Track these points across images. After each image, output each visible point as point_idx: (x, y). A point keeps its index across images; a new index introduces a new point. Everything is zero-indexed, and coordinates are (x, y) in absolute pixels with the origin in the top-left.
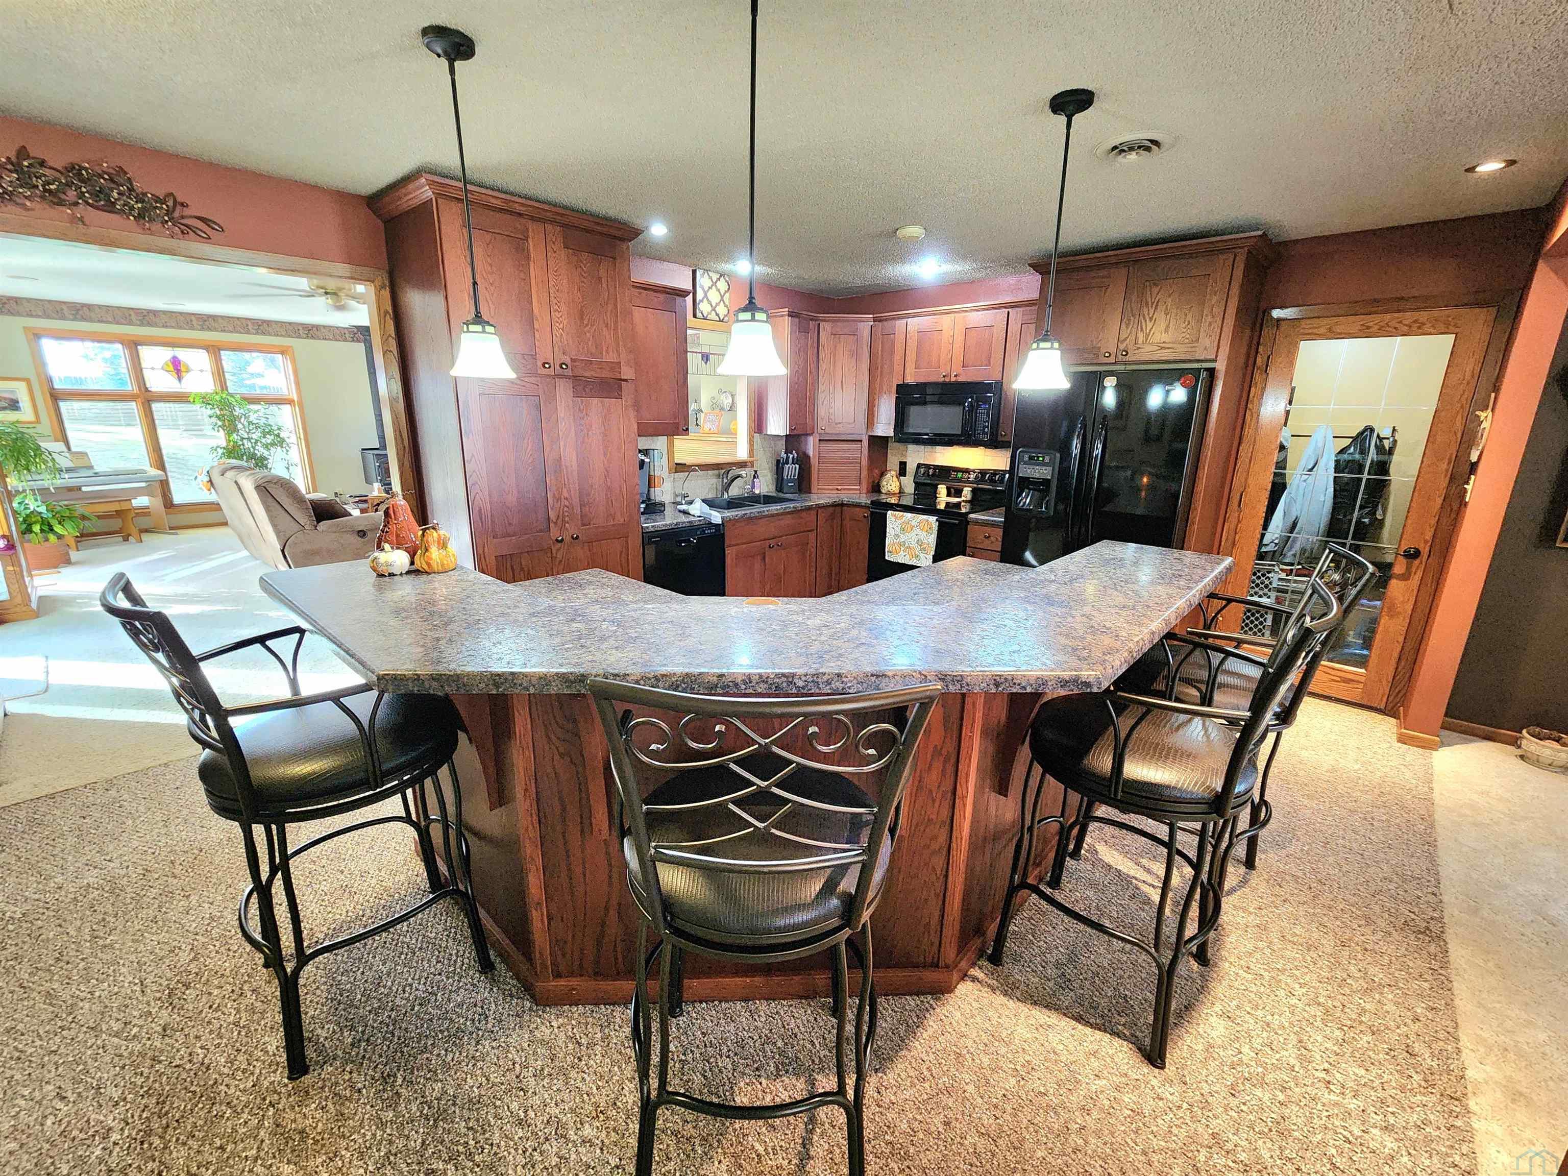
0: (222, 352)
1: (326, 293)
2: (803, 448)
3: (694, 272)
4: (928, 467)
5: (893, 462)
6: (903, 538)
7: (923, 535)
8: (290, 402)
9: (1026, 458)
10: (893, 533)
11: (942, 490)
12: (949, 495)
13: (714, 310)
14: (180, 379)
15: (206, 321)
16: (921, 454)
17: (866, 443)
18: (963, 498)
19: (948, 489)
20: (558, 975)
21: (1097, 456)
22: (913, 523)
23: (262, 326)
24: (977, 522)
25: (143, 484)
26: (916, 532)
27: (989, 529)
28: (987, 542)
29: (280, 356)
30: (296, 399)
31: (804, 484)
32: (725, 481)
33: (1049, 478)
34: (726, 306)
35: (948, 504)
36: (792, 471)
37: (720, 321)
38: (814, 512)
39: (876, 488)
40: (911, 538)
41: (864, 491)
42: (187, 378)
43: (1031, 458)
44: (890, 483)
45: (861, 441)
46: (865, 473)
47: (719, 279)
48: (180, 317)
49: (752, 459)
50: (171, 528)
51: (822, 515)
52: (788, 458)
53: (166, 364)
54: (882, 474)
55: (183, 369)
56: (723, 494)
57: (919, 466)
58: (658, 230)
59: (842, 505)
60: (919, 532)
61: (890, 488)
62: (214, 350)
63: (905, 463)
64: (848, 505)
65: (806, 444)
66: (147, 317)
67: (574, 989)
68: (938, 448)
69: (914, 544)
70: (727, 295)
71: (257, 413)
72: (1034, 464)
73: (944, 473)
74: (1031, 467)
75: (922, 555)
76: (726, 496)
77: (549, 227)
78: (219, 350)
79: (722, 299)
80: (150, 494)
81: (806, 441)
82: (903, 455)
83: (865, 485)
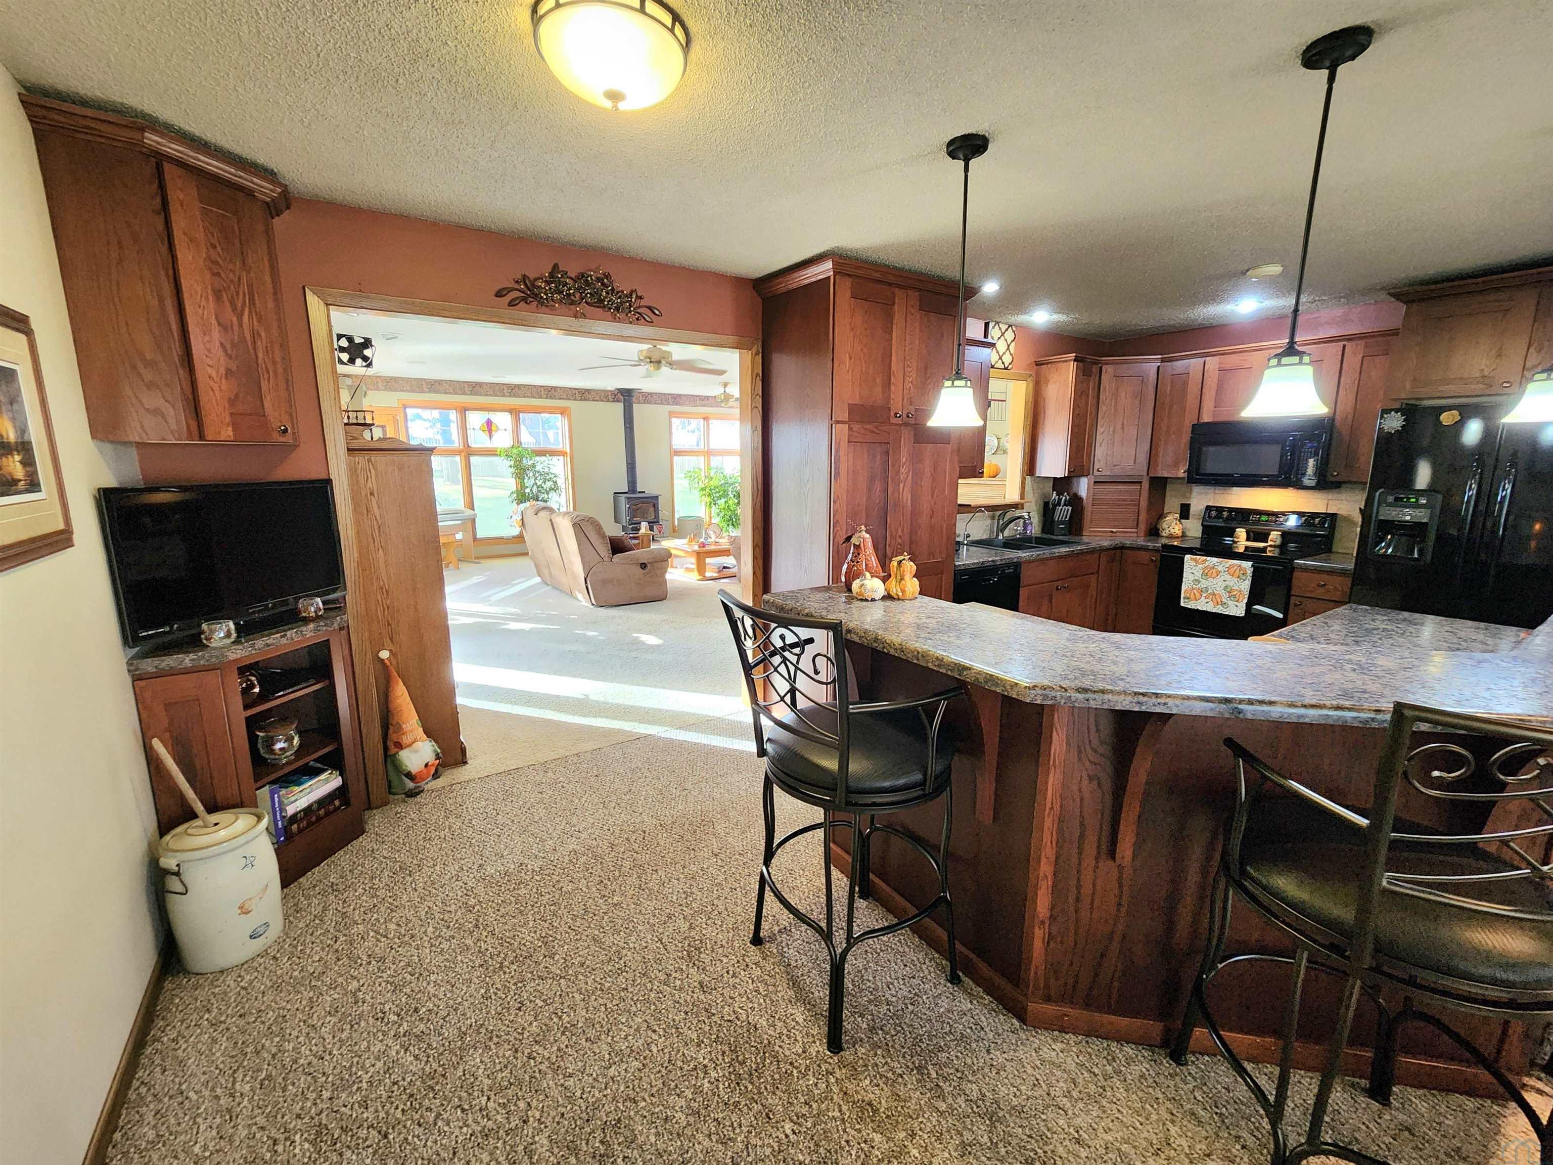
0: (521, 414)
1: (651, 362)
2: (1074, 490)
3: (987, 325)
4: (1220, 510)
5: (1172, 503)
6: (1204, 584)
7: (1232, 582)
8: (562, 453)
9: (1391, 499)
10: (1191, 578)
11: (1241, 533)
12: (1248, 540)
13: (1000, 358)
14: (491, 436)
15: (514, 390)
16: (1209, 496)
17: (1146, 485)
18: (1270, 543)
19: (1248, 532)
20: (1048, 999)
21: (1503, 498)
22: (1220, 568)
23: (550, 392)
24: (1306, 569)
25: (460, 522)
26: (1223, 578)
27: (1325, 577)
28: (1322, 590)
29: (559, 416)
30: (568, 450)
31: (1075, 525)
32: (1001, 522)
33: (1425, 520)
34: (1011, 354)
35: (1247, 548)
36: (1063, 512)
37: (1006, 369)
38: (1096, 555)
39: (1154, 532)
40: (1217, 584)
41: (1142, 534)
42: (496, 436)
43: (1397, 499)
44: (1172, 526)
45: (1141, 482)
46: (1143, 516)
47: (1007, 330)
48: (497, 387)
49: (1022, 501)
50: (475, 558)
51: (1104, 559)
52: (1060, 500)
53: (483, 425)
54: (1161, 516)
55: (494, 428)
56: (997, 535)
57: (1209, 508)
58: (990, 288)
59: (1122, 548)
60: (1228, 577)
61: (1172, 531)
62: (515, 413)
63: (1189, 505)
64: (1129, 548)
65: (1078, 485)
66: (475, 388)
67: (1066, 1015)
68: (1236, 490)
69: (1220, 591)
70: (1013, 344)
71: (542, 463)
72: (1401, 506)
73: (1243, 516)
74: (1398, 509)
75: (1230, 603)
76: (1001, 537)
77: (910, 292)
78: (519, 412)
79: (1008, 348)
80: (464, 531)
81: (1079, 483)
82: (1184, 496)
83: (1142, 526)
